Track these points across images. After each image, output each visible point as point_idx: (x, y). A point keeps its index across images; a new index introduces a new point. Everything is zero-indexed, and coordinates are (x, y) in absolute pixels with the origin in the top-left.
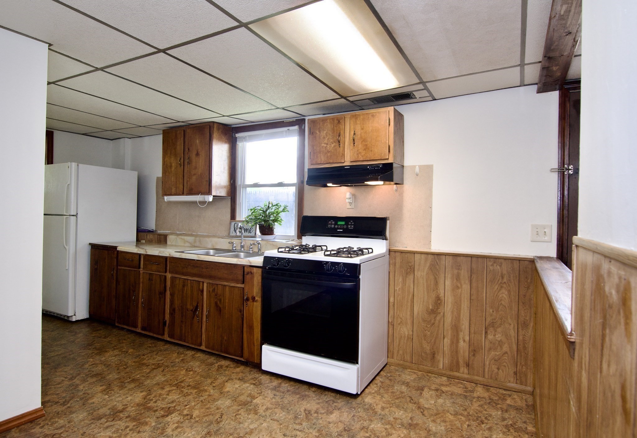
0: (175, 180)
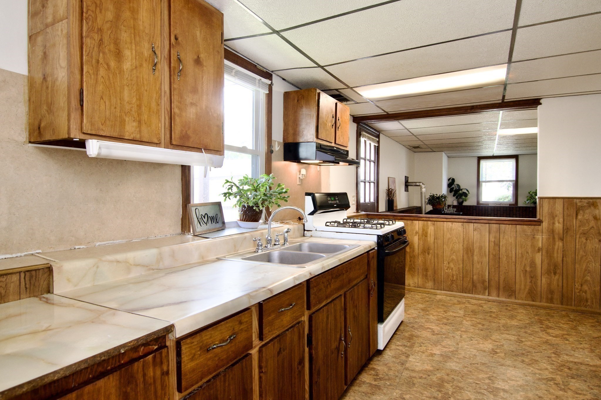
0: (134, 100)
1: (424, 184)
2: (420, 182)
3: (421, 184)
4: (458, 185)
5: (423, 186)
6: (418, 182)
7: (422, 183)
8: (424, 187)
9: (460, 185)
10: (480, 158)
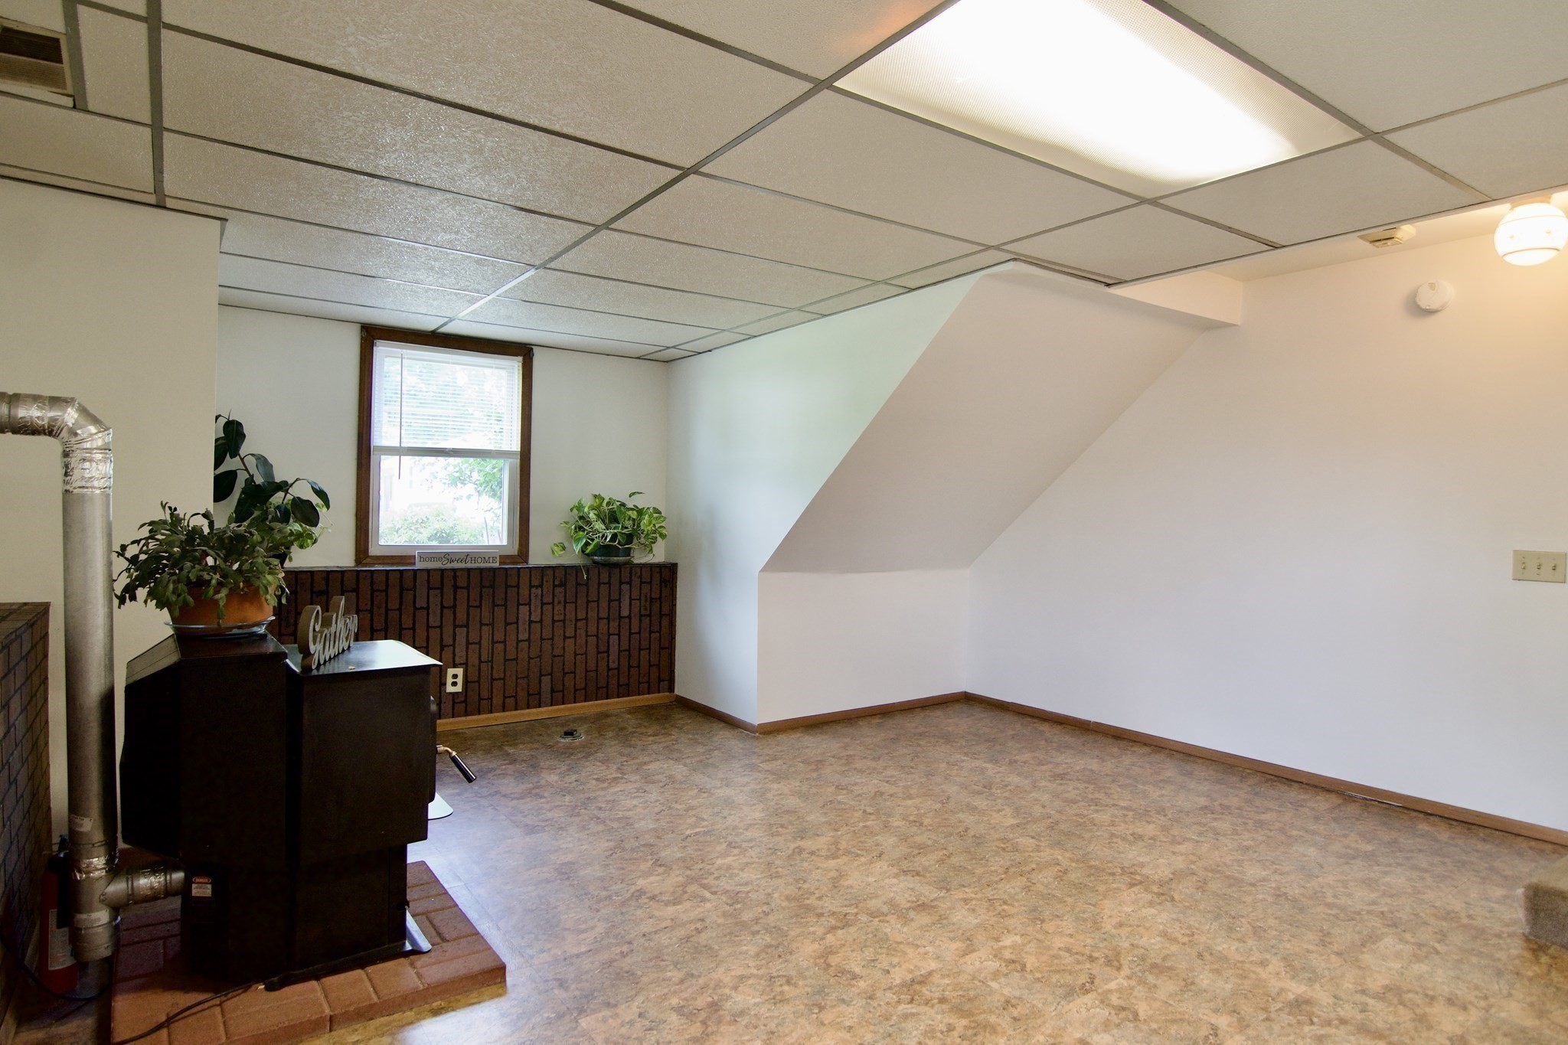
1: (95, 420)
2: (55, 401)
3: (71, 416)
4: (263, 462)
5: (93, 437)
6: (36, 398)
7: (83, 411)
8: (105, 449)
9: (271, 461)
10: (372, 334)
